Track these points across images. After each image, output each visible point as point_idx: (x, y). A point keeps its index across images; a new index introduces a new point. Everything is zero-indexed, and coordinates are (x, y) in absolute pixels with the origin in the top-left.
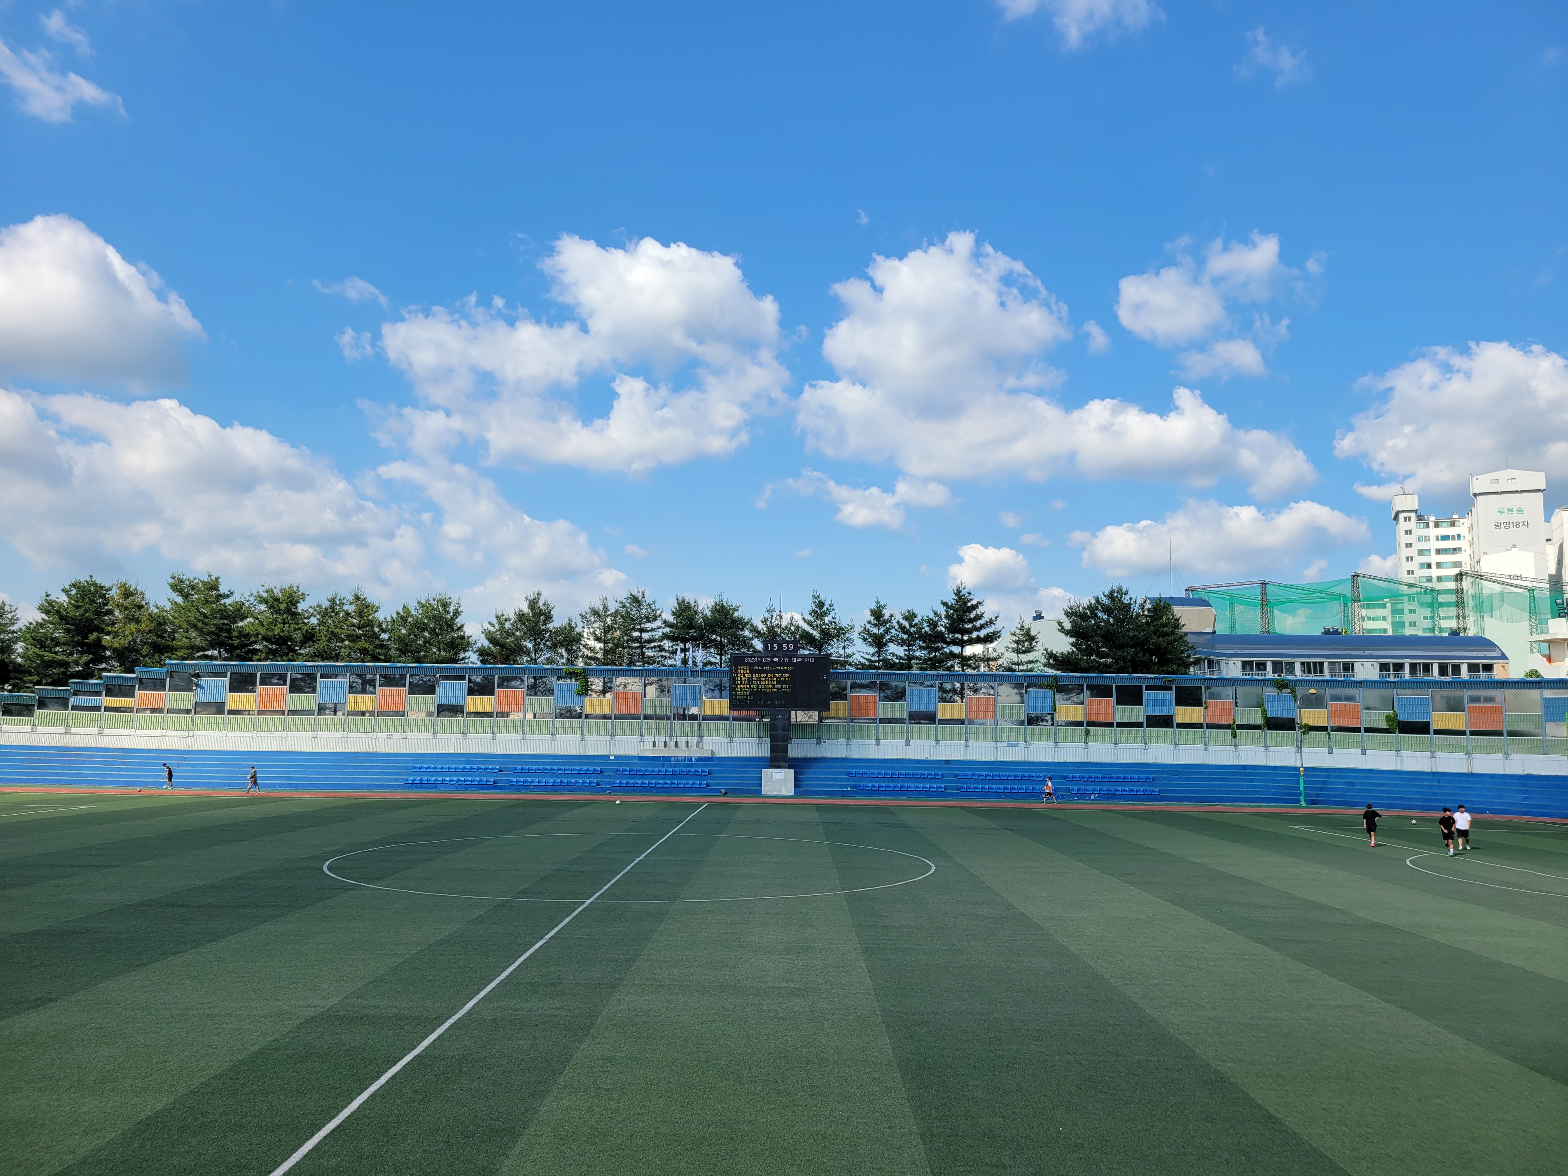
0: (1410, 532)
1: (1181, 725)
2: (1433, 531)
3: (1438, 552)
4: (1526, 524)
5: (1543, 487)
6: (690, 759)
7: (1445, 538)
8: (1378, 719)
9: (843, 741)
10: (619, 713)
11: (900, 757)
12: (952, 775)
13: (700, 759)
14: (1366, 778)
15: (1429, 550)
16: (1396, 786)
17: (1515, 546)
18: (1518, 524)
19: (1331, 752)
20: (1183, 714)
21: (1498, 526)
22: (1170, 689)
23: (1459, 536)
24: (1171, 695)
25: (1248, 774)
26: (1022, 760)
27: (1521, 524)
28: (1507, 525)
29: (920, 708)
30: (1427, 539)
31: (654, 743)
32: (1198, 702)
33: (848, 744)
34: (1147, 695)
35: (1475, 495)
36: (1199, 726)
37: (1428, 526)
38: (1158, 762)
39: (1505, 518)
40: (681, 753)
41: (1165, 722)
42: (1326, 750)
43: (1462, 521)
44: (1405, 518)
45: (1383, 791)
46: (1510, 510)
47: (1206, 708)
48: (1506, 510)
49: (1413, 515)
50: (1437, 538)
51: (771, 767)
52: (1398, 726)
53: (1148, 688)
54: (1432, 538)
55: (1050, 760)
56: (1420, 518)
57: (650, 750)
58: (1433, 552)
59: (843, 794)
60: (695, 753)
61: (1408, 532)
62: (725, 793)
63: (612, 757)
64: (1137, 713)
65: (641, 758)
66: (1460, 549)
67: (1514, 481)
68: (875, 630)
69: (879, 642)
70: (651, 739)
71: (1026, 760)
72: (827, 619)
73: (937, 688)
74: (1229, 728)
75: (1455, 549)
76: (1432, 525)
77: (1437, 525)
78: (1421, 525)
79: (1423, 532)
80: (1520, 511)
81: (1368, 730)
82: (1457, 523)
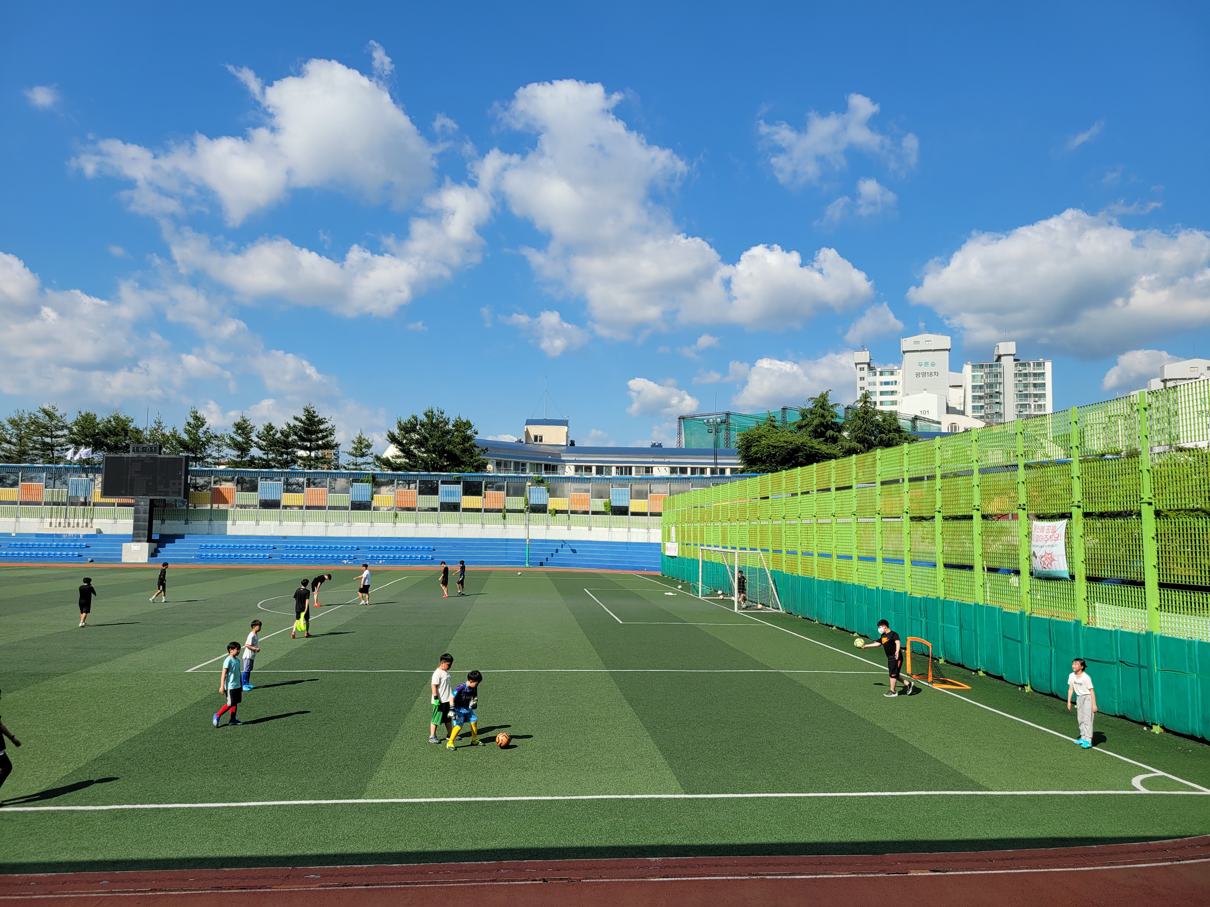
0: (864, 378)
1: (465, 510)
2: (879, 379)
3: (882, 393)
4: (936, 374)
5: (949, 347)
6: (78, 536)
7: (887, 383)
8: (599, 504)
9: (206, 522)
10: (25, 499)
11: (251, 534)
12: (282, 547)
13: (87, 536)
14: (586, 547)
15: (875, 392)
16: (601, 552)
17: (925, 389)
18: (931, 374)
19: (569, 529)
20: (468, 501)
21: (918, 375)
22: (459, 483)
23: (896, 382)
24: (459, 488)
25: (507, 545)
26: (346, 536)
27: (933, 374)
28: (924, 374)
29: (270, 497)
30: (874, 384)
31: (51, 523)
32: (479, 493)
33: (210, 524)
34: (442, 488)
35: (904, 352)
36: (478, 510)
37: (875, 375)
38: (447, 537)
39: (923, 369)
40: (71, 531)
41: (454, 507)
42: (566, 528)
43: (898, 371)
44: (861, 368)
45: (591, 556)
46: (926, 364)
47: (485, 497)
48: (923, 364)
49: (866, 366)
50: (881, 384)
51: (133, 541)
52: (611, 510)
53: (443, 483)
54: (878, 384)
55: (367, 536)
56: (871, 368)
57: (46, 529)
58: (878, 393)
59: (187, 561)
60: (82, 531)
61: (862, 379)
62: (92, 561)
63: (13, 535)
64: (434, 501)
65: (37, 535)
66: (896, 392)
67: (930, 343)
68: (240, 439)
69: (243, 448)
70: (49, 520)
71: (349, 536)
72: (201, 430)
73: (282, 482)
74: (501, 512)
75: (892, 392)
76: (878, 373)
77: (881, 374)
78: (871, 373)
79: (871, 379)
80: (933, 364)
81: (594, 513)
82: (895, 373)
